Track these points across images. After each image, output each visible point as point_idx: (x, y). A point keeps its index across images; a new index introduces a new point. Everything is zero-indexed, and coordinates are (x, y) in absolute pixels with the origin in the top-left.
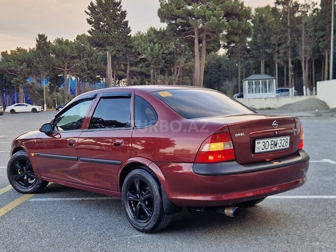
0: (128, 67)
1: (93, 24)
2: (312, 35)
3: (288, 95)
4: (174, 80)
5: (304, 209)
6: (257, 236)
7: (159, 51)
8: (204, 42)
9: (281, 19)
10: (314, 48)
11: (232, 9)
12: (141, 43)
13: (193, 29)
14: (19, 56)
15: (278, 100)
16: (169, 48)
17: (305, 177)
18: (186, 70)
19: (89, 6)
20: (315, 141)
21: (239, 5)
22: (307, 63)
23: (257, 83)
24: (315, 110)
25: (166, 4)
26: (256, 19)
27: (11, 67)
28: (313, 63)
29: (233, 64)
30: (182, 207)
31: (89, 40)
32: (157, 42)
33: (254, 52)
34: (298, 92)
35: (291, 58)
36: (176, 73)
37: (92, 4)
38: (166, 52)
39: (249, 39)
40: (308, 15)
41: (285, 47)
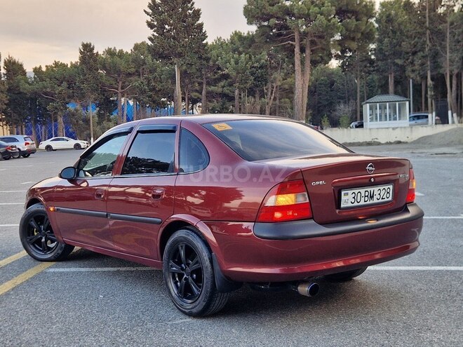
0: (204, 86)
1: (156, 28)
2: (460, 38)
3: (427, 123)
4: (268, 104)
5: (420, 286)
6: (346, 322)
7: (247, 63)
8: (308, 51)
11: (347, 5)
12: (221, 53)
13: (293, 33)
14: (57, 74)
15: (411, 131)
16: (260, 59)
17: (417, 241)
18: (284, 90)
19: (150, 4)
20: (456, 189)
22: (454, 78)
23: (383, 107)
26: (382, 17)
27: (46, 88)
29: (350, 80)
30: (242, 283)
31: (149, 51)
32: (244, 51)
33: (379, 63)
34: (441, 119)
35: (431, 72)
36: (269, 94)
37: (154, 1)
38: (256, 65)
39: (372, 46)
40: (456, 11)
41: (423, 57)
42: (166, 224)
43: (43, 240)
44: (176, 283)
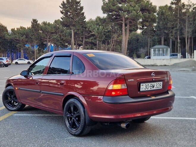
0: (84, 39)
1: (64, 14)
2: (192, 22)
3: (177, 58)
4: (111, 47)
5: (173, 125)
6: (141, 140)
7: (102, 30)
8: (128, 26)
9: (174, 13)
10: (193, 31)
11: (145, 7)
12: (91, 25)
13: (122, 18)
14: (22, 32)
15: (171, 61)
16: (108, 28)
17: (172, 106)
18: (118, 42)
20: (189, 85)
21: (149, 4)
22: (189, 39)
23: (159, 50)
24: (192, 67)
25: (107, 3)
26: (159, 13)
27: (16, 38)
28: (192, 39)
29: (146, 39)
30: (97, 122)
31: (61, 23)
32: (101, 25)
33: (158, 32)
34: (183, 56)
35: (179, 36)
36: (111, 43)
37: (63, 2)
38: (106, 31)
39: (155, 25)
40: (190, 11)
41: (176, 30)
42: (65, 96)
43: (12, 102)
44: (69, 121)
